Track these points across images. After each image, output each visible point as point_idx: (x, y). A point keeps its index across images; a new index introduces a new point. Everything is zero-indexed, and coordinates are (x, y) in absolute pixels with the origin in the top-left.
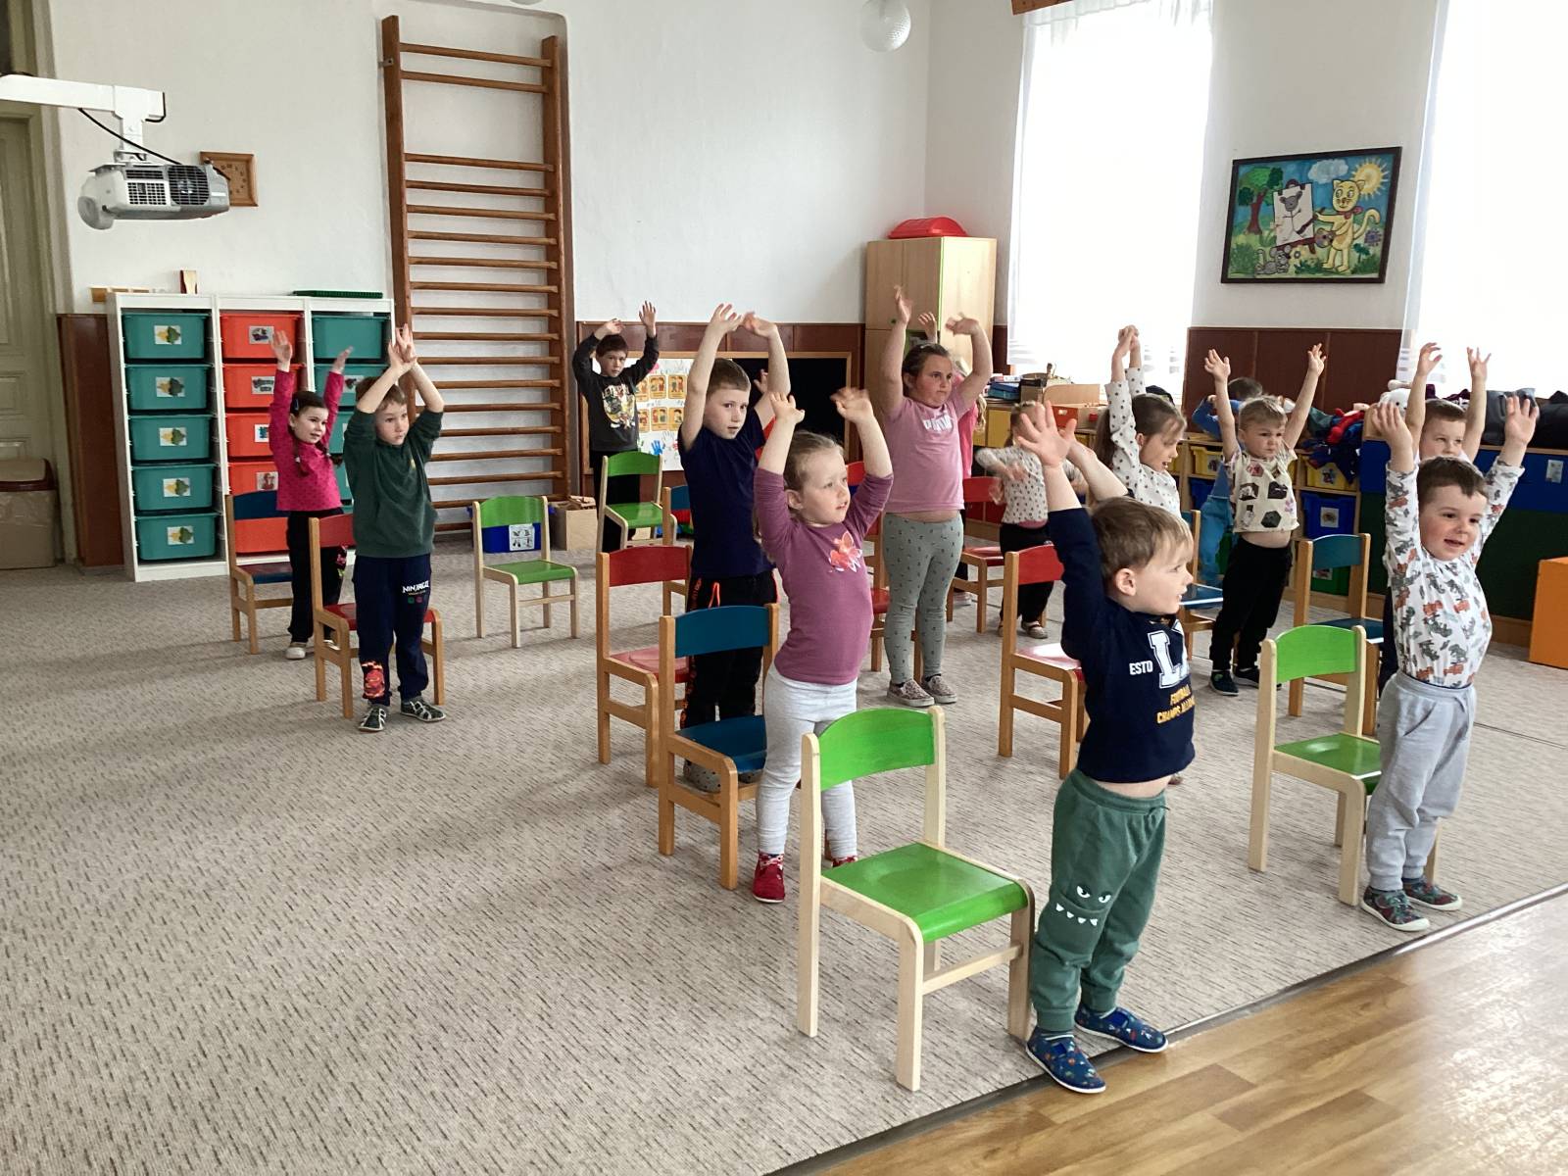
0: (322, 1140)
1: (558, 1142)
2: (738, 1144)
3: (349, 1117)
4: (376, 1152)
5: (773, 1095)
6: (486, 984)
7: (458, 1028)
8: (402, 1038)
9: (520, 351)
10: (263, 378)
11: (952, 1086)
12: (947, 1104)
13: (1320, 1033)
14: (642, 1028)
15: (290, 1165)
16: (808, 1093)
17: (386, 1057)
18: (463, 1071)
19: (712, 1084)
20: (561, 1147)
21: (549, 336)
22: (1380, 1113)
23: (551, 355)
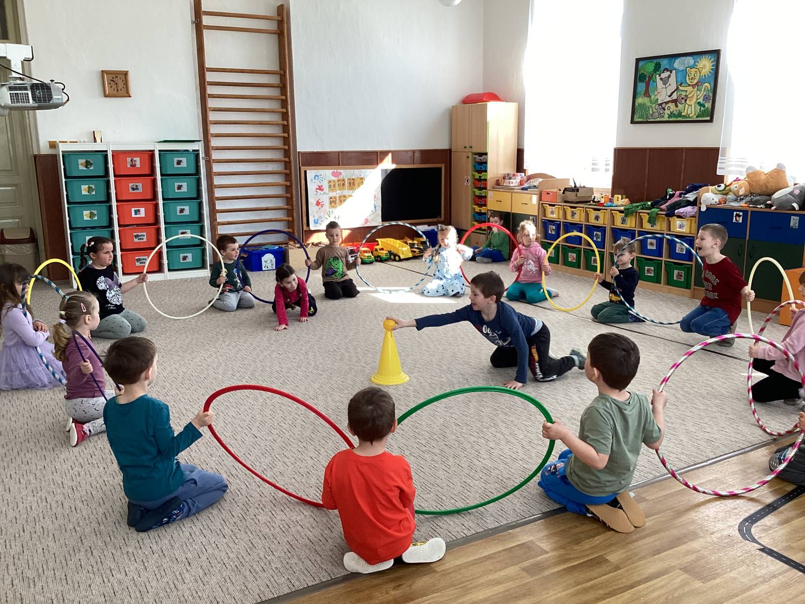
0: (66, 575)
1: (181, 578)
2: (270, 580)
9: (270, 167)
14: (243, 520)
15: (46, 587)
17: (111, 533)
19: (267, 549)
20: (181, 581)
21: (284, 159)
22: (609, 568)
23: (286, 169)
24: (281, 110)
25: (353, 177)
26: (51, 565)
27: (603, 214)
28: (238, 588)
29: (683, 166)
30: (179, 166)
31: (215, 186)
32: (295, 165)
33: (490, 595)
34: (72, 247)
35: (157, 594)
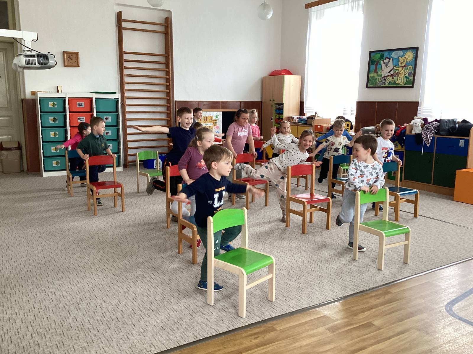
0: (63, 332)
1: (130, 333)
2: (182, 334)
3: (72, 326)
4: (77, 335)
5: (196, 321)
6: (120, 290)
7: (109, 302)
8: (92, 304)
9: (159, 109)
10: (81, 117)
11: (249, 319)
12: (247, 324)
13: (362, 306)
14: (162, 302)
15: (52, 338)
16: (206, 321)
18: (108, 313)
19: (179, 318)
21: (167, 105)
22: (375, 329)
23: (167, 110)
24: (166, 77)
25: (206, 116)
26: (53, 326)
28: (164, 338)
29: (397, 112)
31: (127, 119)
32: (173, 108)
34: (43, 152)
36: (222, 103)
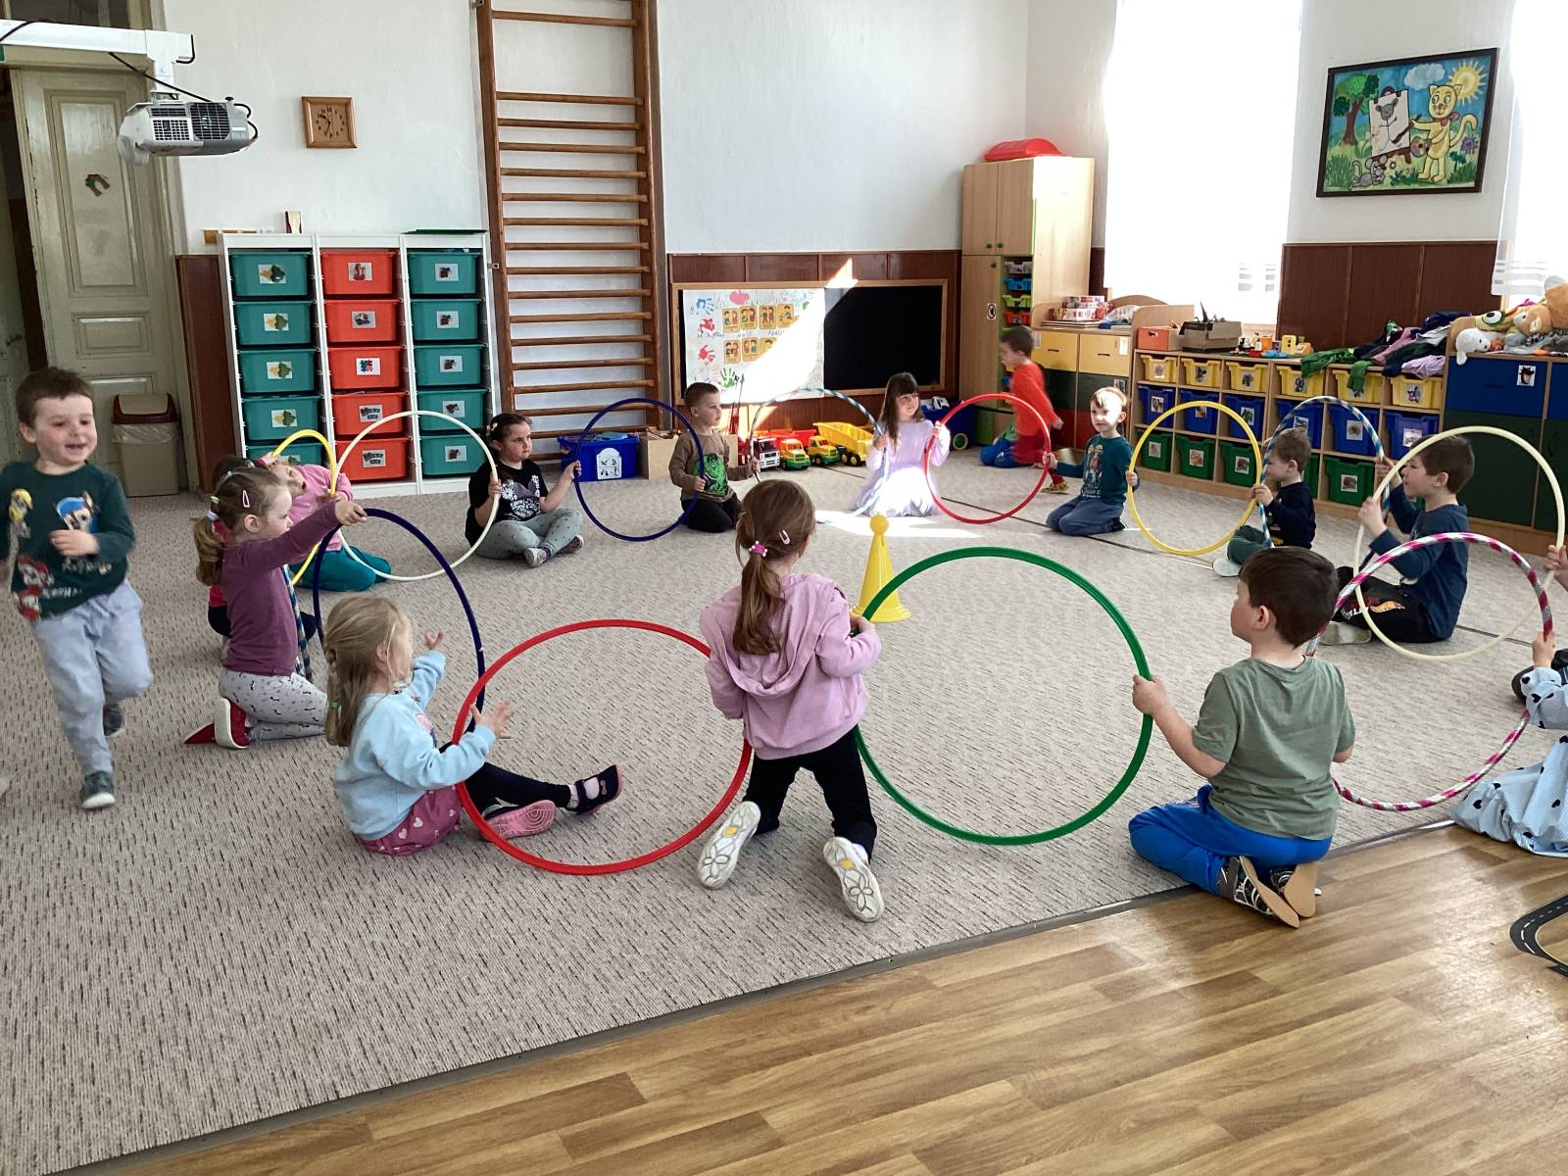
0: (265, 978)
1: (470, 987)
2: (631, 992)
4: (307, 989)
5: (678, 953)
7: (413, 890)
9: (614, 284)
11: (850, 952)
16: (712, 953)
18: (407, 926)
19: (626, 943)
20: (472, 991)
21: (640, 268)
22: (1260, 992)
23: (643, 287)
24: (636, 174)
25: (771, 304)
26: (237, 960)
27: (1259, 371)
28: (574, 1004)
29: (1420, 279)
30: (444, 279)
31: (511, 318)
32: (662, 281)
33: (1036, 1027)
34: (246, 429)
35: (429, 1011)
36: (824, 260)
